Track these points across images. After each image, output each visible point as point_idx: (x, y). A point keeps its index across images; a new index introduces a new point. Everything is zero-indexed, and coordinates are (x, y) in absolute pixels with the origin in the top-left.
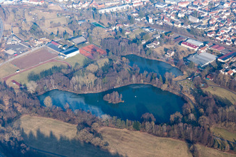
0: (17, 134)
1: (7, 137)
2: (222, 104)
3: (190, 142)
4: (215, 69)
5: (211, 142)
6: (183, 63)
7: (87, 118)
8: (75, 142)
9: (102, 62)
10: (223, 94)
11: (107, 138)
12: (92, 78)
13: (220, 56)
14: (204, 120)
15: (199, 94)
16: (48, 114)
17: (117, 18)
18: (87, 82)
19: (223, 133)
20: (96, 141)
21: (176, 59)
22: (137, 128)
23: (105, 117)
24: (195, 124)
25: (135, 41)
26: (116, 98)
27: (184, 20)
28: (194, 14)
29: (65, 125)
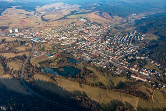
0: (32, 80)
1: (29, 81)
2: (91, 72)
3: (80, 83)
4: (90, 62)
5: (86, 83)
6: (81, 60)
7: (53, 75)
8: (48, 82)
9: (60, 59)
10: (91, 69)
11: (58, 81)
12: (56, 64)
13: (92, 58)
14: (85, 77)
15: (85, 69)
16: (42, 74)
17: (66, 47)
18: (55, 65)
19: (90, 81)
20: (54, 82)
21: (80, 59)
22: (66, 79)
23: (58, 75)
24: (82, 78)
25: (70, 53)
26: (62, 70)
27: (84, 48)
28: (86, 46)
29: (47, 77)
